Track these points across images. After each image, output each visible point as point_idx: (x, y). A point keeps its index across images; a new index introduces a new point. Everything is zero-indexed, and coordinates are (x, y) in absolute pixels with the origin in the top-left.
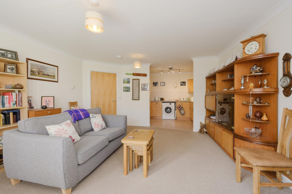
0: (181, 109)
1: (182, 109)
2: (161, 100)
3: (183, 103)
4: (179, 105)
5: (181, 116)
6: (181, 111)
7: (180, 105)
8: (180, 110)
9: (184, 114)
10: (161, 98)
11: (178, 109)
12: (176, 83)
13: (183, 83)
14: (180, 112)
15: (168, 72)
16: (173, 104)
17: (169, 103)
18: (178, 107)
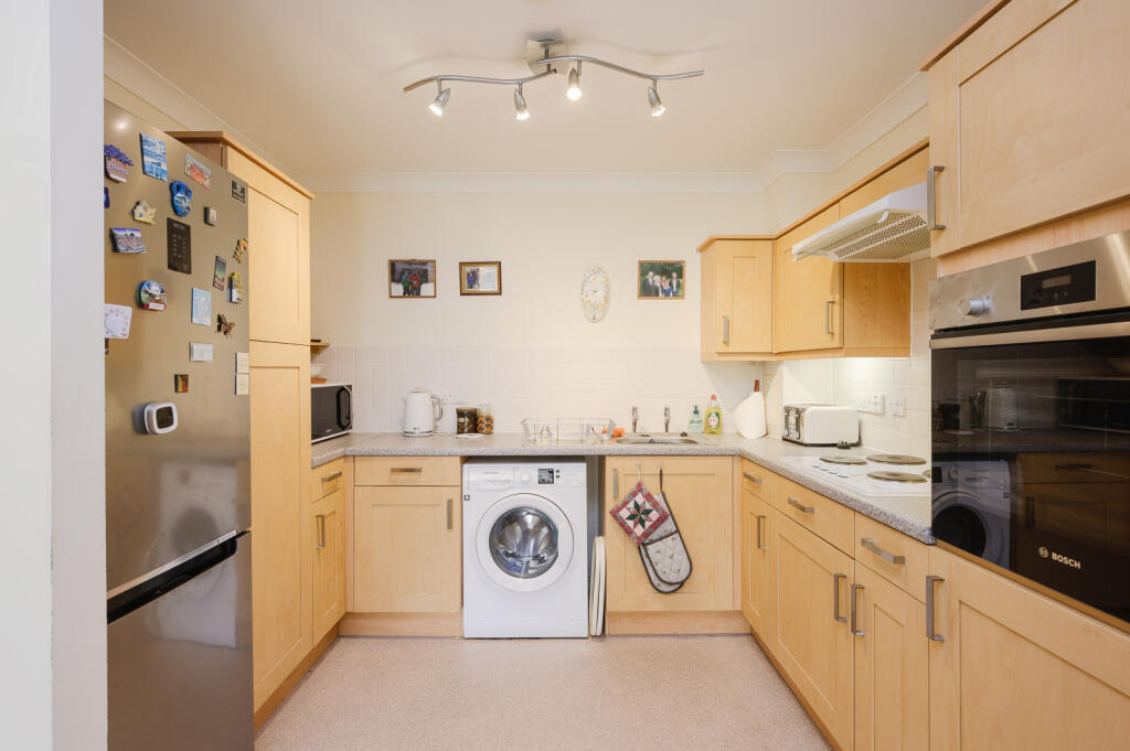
0: (655, 525)
1: (668, 526)
2: (460, 430)
3: (670, 466)
4: (632, 486)
5: (657, 603)
6: (652, 549)
7: (639, 488)
8: (642, 544)
9: (682, 584)
10: (460, 414)
11: (629, 532)
12: (597, 270)
13: (660, 278)
14: (644, 557)
15: (520, 106)
16: (574, 478)
17: (531, 471)
18: (624, 513)
